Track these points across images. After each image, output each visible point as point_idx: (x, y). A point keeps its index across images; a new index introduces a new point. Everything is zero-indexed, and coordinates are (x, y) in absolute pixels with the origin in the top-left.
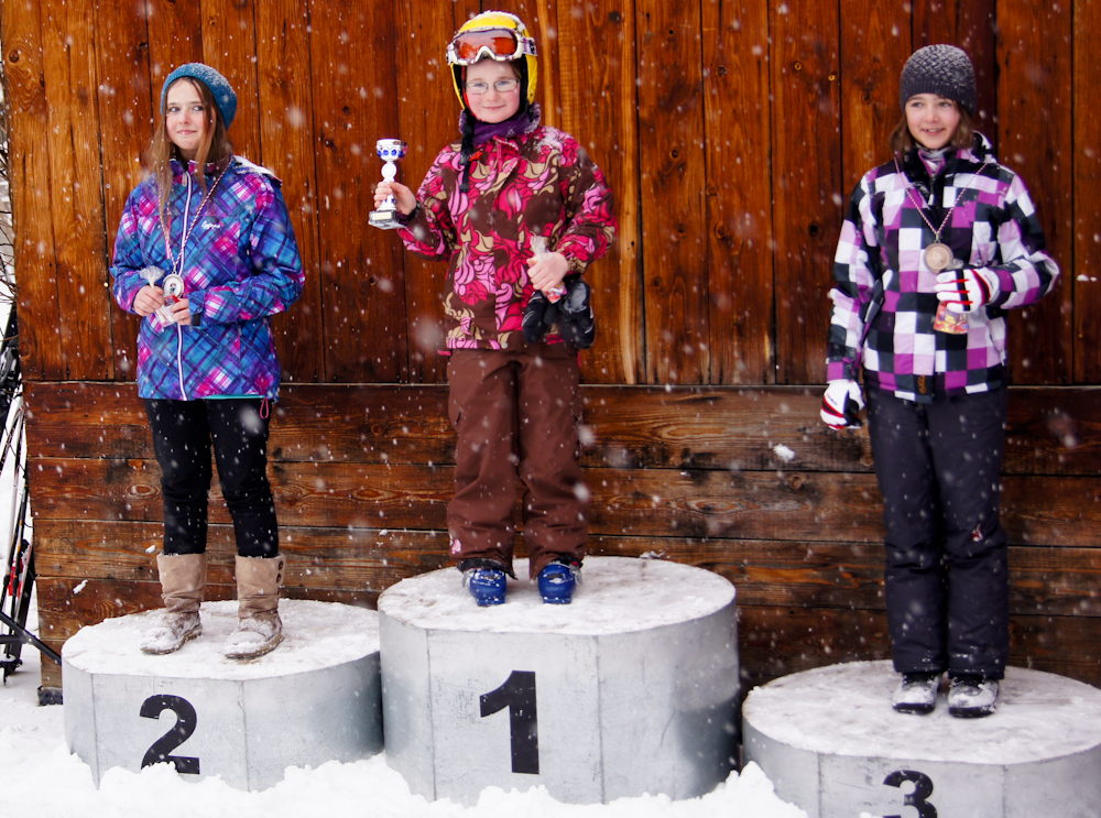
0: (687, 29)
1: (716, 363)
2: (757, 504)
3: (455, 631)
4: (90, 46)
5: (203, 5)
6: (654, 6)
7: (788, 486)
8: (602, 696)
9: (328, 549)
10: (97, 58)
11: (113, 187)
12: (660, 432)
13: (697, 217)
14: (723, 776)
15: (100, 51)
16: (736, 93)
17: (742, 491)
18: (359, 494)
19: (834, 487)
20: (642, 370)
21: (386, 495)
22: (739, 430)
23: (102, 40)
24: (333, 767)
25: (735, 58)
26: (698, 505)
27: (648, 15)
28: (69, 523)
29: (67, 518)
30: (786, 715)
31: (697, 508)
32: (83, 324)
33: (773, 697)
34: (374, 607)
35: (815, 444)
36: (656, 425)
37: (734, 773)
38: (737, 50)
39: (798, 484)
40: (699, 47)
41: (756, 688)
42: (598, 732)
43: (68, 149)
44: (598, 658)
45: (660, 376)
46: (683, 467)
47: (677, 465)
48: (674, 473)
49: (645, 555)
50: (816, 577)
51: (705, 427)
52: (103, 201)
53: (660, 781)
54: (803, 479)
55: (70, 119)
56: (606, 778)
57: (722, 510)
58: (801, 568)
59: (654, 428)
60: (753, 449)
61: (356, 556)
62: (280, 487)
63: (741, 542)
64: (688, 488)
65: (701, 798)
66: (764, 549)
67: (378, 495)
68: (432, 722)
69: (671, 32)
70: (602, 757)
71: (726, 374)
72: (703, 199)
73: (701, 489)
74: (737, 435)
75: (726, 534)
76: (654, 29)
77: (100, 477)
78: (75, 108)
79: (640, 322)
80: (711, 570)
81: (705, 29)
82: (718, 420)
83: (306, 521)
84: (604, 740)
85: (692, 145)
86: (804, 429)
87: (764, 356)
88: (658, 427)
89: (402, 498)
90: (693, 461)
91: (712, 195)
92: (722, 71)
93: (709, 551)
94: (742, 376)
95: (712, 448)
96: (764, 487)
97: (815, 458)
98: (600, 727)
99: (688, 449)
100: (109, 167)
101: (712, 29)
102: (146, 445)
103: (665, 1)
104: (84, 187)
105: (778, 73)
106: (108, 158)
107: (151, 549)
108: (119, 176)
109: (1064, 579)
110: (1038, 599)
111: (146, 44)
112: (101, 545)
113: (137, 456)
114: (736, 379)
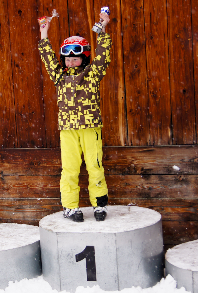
0: (139, 24)
1: (152, 138)
2: (167, 186)
3: (66, 233)
6: (128, 16)
7: (178, 180)
8: (118, 254)
9: (20, 205)
12: (133, 162)
13: (144, 88)
14: (159, 280)
16: (157, 45)
17: (162, 181)
18: (30, 186)
19: (193, 180)
20: (127, 141)
21: (40, 186)
22: (161, 161)
24: (25, 281)
25: (156, 33)
27: (126, 19)
30: (180, 258)
31: (147, 188)
33: (175, 252)
34: (38, 225)
35: (187, 165)
36: (132, 160)
37: (163, 279)
38: (157, 30)
39: (181, 179)
40: (144, 30)
41: (169, 249)
42: (116, 266)
44: (116, 241)
45: (133, 143)
46: (142, 174)
47: (139, 173)
48: (138, 176)
49: (130, 204)
50: (187, 210)
51: (149, 160)
53: (138, 282)
54: (183, 177)
56: (120, 282)
57: (155, 188)
58: (183, 208)
59: (131, 161)
60: (165, 167)
61: (30, 208)
62: (3, 185)
63: (162, 199)
64: (143, 181)
65: (152, 287)
66: (170, 201)
67: (37, 186)
68: (59, 264)
69: (134, 25)
70: (118, 274)
71: (155, 142)
72: (146, 83)
73: (148, 181)
74: (160, 163)
75: (157, 196)
76: (128, 24)
79: (126, 125)
80: (152, 209)
81: (146, 24)
82: (153, 158)
83: (12, 196)
84: (119, 269)
85: (142, 64)
86: (183, 160)
87: (168, 135)
88: (133, 160)
89: (45, 187)
90: (145, 172)
91: (149, 80)
92: (152, 38)
93: (151, 202)
94: (161, 142)
95: (151, 167)
96: (170, 180)
97: (187, 170)
98: (117, 264)
99: (143, 168)
101: (148, 23)
103: (132, 13)
105: (171, 38)
114: (159, 143)
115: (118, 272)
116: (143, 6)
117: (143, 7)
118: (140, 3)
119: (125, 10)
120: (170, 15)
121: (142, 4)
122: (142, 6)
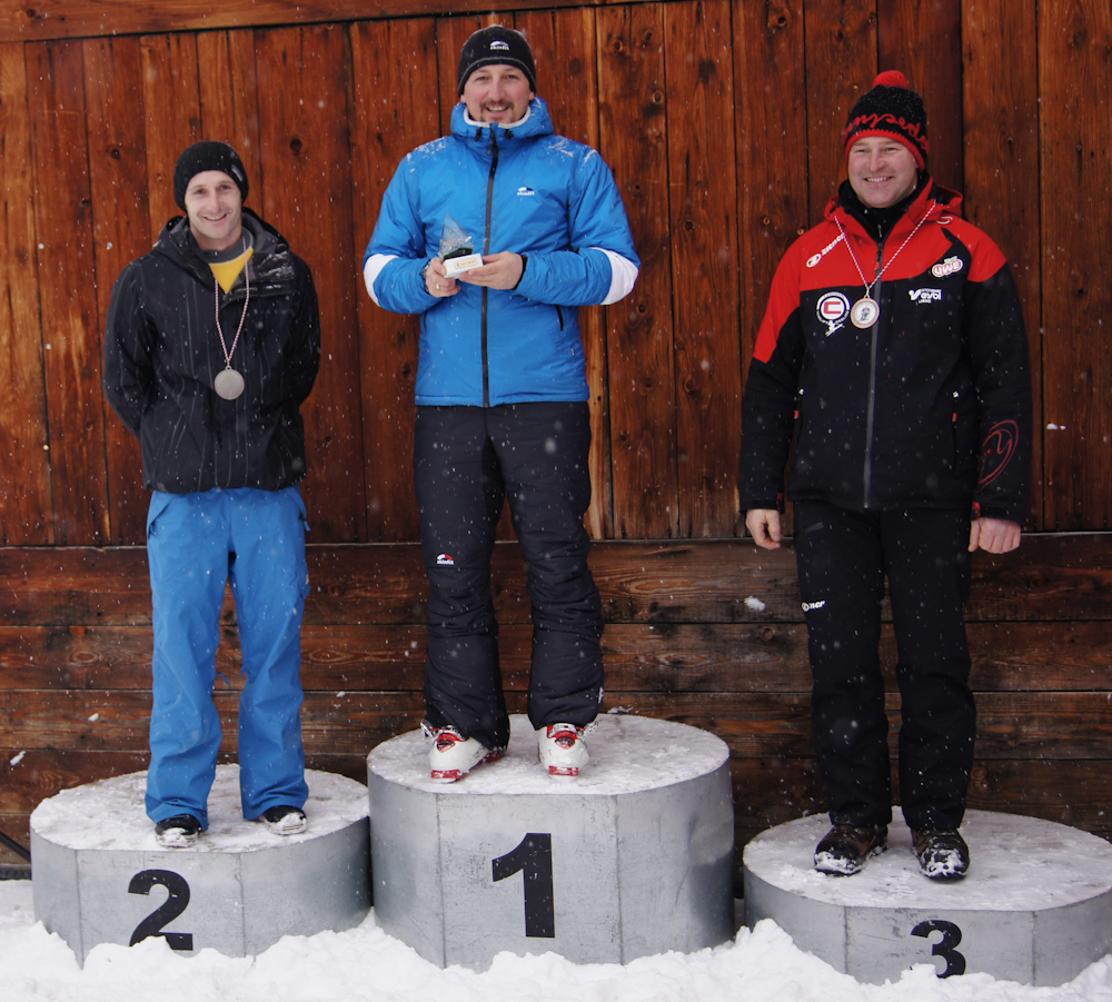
0: (653, 184)
1: (684, 517)
2: (728, 657)
3: (466, 795)
4: (29, 205)
5: (150, 162)
6: (619, 162)
7: (759, 638)
8: (621, 856)
10: (36, 215)
11: (53, 346)
12: (628, 586)
13: (665, 372)
15: (39, 208)
16: (704, 247)
17: (712, 644)
18: (315, 656)
20: (610, 526)
21: (344, 657)
22: (709, 583)
23: (42, 197)
24: (328, 935)
25: (702, 212)
26: (667, 659)
28: (5, 693)
31: (667, 662)
32: (21, 488)
34: (364, 778)
35: (786, 595)
36: (623, 580)
37: (744, 931)
38: (704, 204)
39: (769, 636)
40: (666, 202)
41: (751, 843)
42: (617, 893)
43: (6, 311)
44: (616, 818)
45: (627, 531)
46: (650, 622)
47: (645, 619)
48: (643, 628)
49: (614, 710)
50: (786, 728)
51: (676, 581)
52: (43, 366)
54: (774, 631)
55: (7, 278)
56: (625, 938)
57: (692, 663)
58: (772, 719)
59: (622, 583)
60: (723, 602)
61: (312, 719)
62: (231, 651)
63: (711, 695)
64: (655, 641)
66: (736, 701)
67: (336, 657)
68: (442, 889)
69: (637, 187)
70: (620, 918)
71: (695, 527)
72: (671, 353)
73: (670, 643)
74: (707, 588)
75: (697, 686)
77: (40, 643)
78: (13, 268)
79: (608, 476)
81: (672, 185)
82: (687, 574)
84: (623, 901)
85: (659, 300)
86: (775, 580)
87: (734, 508)
88: (626, 582)
89: (360, 660)
90: (661, 615)
91: (680, 349)
92: (689, 226)
93: (678, 704)
94: (712, 530)
95: (681, 602)
96: (735, 640)
97: (786, 609)
98: (619, 888)
99: (657, 603)
100: (50, 327)
101: (680, 184)
102: (88, 611)
103: (630, 155)
104: (22, 348)
105: (746, 228)
106: (48, 317)
107: (94, 717)
108: (61, 338)
109: (1036, 723)
110: (1011, 743)
111: (88, 202)
112: (41, 715)
113: (79, 622)
114: (706, 533)
115: (620, 910)
116: (667, 134)
117: (664, 137)
118: (657, 125)
119: (610, 144)
120: (746, 162)
121: (662, 127)
122: (664, 132)
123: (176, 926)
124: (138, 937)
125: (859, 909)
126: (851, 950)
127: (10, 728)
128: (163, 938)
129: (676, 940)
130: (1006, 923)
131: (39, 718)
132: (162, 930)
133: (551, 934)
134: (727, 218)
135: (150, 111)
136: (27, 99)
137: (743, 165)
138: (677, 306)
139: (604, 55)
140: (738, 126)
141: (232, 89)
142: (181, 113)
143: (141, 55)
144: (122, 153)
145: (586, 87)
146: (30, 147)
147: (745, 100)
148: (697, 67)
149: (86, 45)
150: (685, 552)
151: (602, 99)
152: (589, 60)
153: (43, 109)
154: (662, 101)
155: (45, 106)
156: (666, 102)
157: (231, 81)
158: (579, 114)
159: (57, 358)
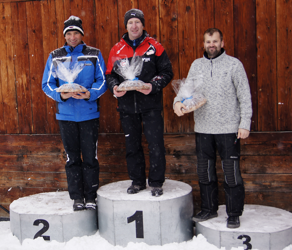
0: (174, 39)
1: (183, 127)
2: (194, 164)
3: (120, 200)
4: (12, 45)
5: (43, 33)
6: (165, 33)
8: (161, 217)
10: (14, 48)
11: (18, 82)
12: (168, 145)
15: (15, 46)
16: (187, 56)
17: (190, 161)
22: (189, 144)
23: (15, 43)
25: (187, 46)
27: (164, 35)
28: (7, 172)
29: (6, 171)
31: (178, 165)
32: (10, 119)
38: (188, 44)
40: (178, 44)
42: (160, 227)
43: (6, 72)
44: (160, 207)
45: (168, 131)
46: (174, 155)
47: (172, 154)
48: (171, 156)
51: (180, 144)
52: (16, 86)
55: (7, 64)
56: (162, 239)
57: (185, 166)
63: (190, 174)
64: (175, 159)
68: (114, 225)
69: (170, 40)
70: (161, 233)
71: (185, 130)
73: (179, 160)
74: (188, 146)
75: (186, 172)
76: (165, 39)
77: (15, 160)
78: (8, 61)
81: (179, 39)
82: (183, 142)
84: (162, 229)
85: (176, 70)
88: (167, 144)
90: (176, 153)
92: (184, 50)
93: (181, 177)
94: (190, 130)
95: (182, 150)
98: (160, 225)
99: (175, 150)
100: (17, 77)
101: (181, 39)
102: (28, 151)
103: (168, 31)
104: (10, 82)
105: (199, 50)
106: (17, 74)
107: (29, 179)
108: (20, 79)
109: (276, 182)
110: (269, 187)
111: (27, 44)
112: (15, 178)
113: (25, 154)
114: (188, 131)
115: (161, 231)
116: (178, 26)
118: (175, 23)
119: (163, 28)
120: (198, 33)
121: (176, 24)
123: (45, 234)
124: (36, 237)
125: (223, 232)
126: (222, 242)
127: (8, 181)
128: (42, 237)
129: (176, 239)
130: (263, 236)
131: (15, 179)
132: (42, 235)
133: (143, 237)
134: (194, 48)
135: (43, 20)
136: (11, 17)
137: (198, 34)
138: (180, 71)
139: (161, 5)
140: (196, 24)
141: (64, 15)
142: (51, 20)
143: (41, 5)
144: (36, 31)
145: (156, 13)
146: (12, 30)
147: (198, 17)
148: (185, 8)
149: (26, 3)
150: (183, 136)
151: (160, 16)
152: (157, 6)
153: (15, 20)
154: (176, 17)
155: (16, 19)
156: (177, 17)
157: (64, 12)
158: (155, 20)
159: (19, 85)
